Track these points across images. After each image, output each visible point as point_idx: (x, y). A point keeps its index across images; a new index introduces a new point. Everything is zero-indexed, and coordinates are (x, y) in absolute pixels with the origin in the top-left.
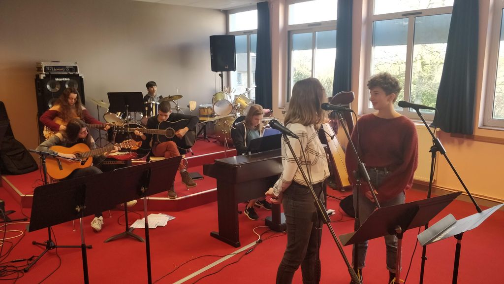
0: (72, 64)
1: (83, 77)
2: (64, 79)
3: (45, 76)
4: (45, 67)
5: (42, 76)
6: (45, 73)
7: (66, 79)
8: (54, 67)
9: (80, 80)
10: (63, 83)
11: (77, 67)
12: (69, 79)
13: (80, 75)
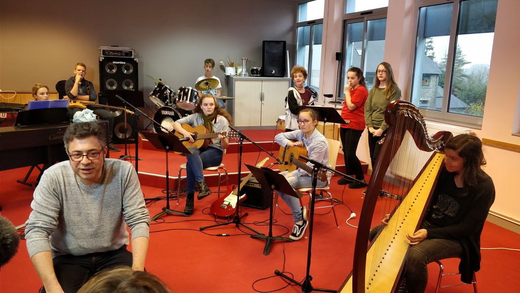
0: (127, 49)
1: (137, 62)
2: (120, 63)
3: (103, 58)
4: (103, 51)
5: (102, 59)
6: (102, 56)
7: (122, 63)
8: (111, 51)
9: (135, 65)
10: (119, 66)
11: (132, 52)
12: (124, 63)
13: (135, 60)
